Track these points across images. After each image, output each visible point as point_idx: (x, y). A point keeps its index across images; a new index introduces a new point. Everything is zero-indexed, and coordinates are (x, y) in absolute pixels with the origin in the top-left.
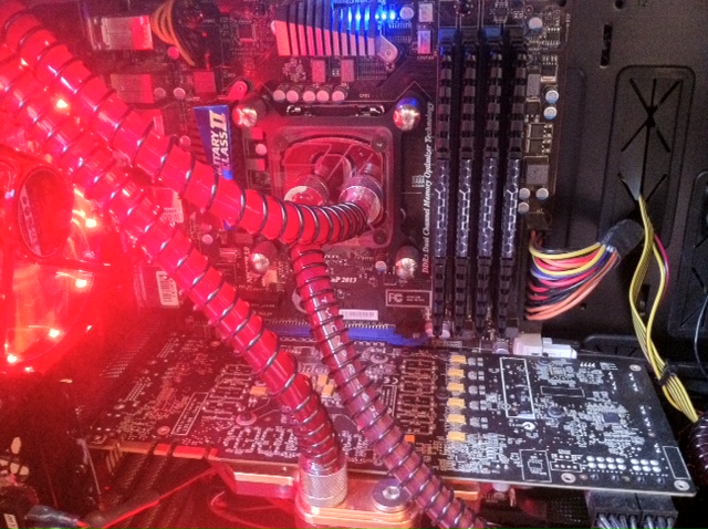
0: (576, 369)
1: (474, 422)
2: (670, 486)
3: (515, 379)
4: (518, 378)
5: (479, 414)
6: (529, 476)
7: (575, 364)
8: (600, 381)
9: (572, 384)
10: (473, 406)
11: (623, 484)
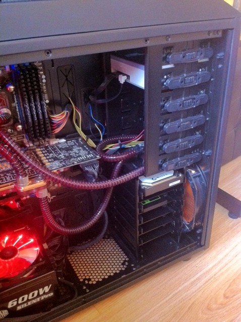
0: (67, 143)
1: (50, 160)
2: (96, 157)
3: (54, 149)
4: (55, 149)
5: (50, 158)
6: (68, 165)
7: (66, 142)
8: (73, 144)
9: (68, 146)
10: (48, 157)
11: (87, 160)
